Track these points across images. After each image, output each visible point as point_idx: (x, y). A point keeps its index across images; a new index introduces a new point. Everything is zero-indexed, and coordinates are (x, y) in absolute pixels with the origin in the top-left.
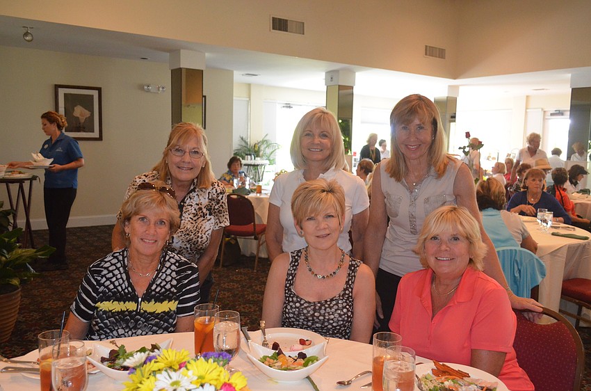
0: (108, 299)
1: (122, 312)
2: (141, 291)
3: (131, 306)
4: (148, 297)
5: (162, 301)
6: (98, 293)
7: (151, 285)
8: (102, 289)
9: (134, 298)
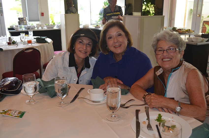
0: (108, 14)
1: (111, 15)
2: (113, 11)
3: (112, 14)
4: (114, 12)
5: (117, 12)
6: (106, 13)
7: (114, 10)
8: (106, 12)
9: (112, 12)
